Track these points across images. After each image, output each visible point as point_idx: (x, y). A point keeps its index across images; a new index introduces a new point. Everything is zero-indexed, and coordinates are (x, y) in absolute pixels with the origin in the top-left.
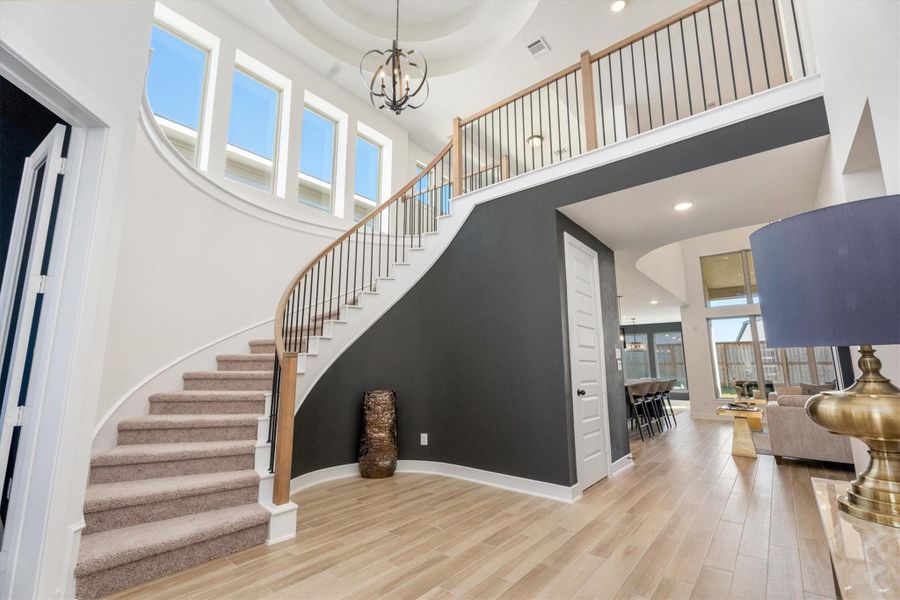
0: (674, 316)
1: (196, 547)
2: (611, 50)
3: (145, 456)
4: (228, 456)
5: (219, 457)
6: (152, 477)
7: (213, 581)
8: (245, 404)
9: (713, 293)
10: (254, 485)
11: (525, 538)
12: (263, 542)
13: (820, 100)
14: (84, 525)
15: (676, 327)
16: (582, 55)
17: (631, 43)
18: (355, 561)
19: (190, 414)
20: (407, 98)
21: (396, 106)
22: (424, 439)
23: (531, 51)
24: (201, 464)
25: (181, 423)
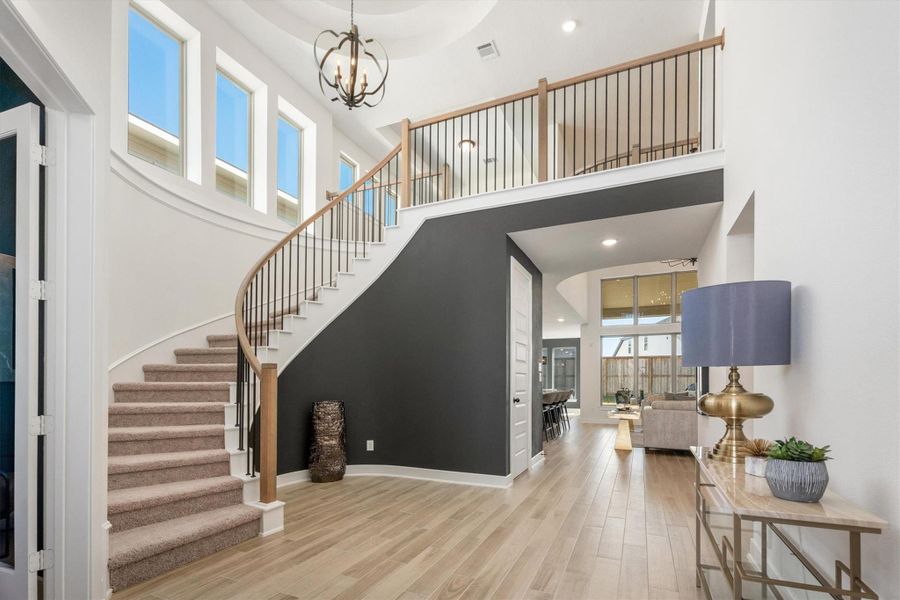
0: (574, 333)
1: (204, 541)
2: (568, 83)
3: (119, 466)
4: (204, 464)
5: (195, 465)
6: (129, 487)
7: (235, 564)
8: (201, 415)
9: (609, 312)
10: (238, 488)
11: (480, 514)
12: (257, 535)
13: (720, 172)
14: (111, 525)
15: (576, 342)
16: (541, 81)
17: (585, 81)
18: (352, 539)
19: (138, 426)
20: (363, 94)
21: (351, 101)
22: (370, 445)
23: (480, 53)
24: (175, 473)
25: (141, 435)
